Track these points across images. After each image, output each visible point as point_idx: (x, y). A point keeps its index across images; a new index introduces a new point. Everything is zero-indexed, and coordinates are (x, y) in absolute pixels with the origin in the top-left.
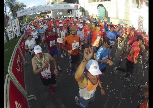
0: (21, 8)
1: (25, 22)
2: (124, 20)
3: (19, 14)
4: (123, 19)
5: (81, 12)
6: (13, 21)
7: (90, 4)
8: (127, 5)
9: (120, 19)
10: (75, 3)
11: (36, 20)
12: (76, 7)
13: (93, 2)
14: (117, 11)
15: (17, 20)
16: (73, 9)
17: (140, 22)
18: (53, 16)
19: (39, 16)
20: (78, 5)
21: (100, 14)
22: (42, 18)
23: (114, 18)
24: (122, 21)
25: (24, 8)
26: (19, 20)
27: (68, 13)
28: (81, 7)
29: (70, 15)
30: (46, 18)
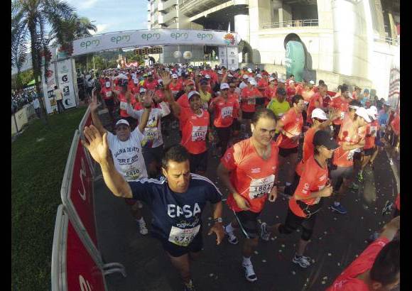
0: (82, 33)
1: (89, 69)
2: (352, 77)
3: (79, 48)
4: (349, 74)
5: (241, 54)
6: (59, 64)
7: (266, 31)
8: (361, 38)
9: (342, 76)
10: (226, 29)
11: (119, 66)
12: (229, 40)
13: (272, 27)
14: (336, 52)
15: (70, 65)
16: (222, 46)
17: (393, 83)
18: (165, 61)
19: (128, 56)
20: (233, 34)
21: (290, 61)
22: (135, 64)
23: (327, 73)
24: (348, 80)
25: (91, 32)
26: (76, 62)
27: (205, 53)
28: (241, 41)
29: (212, 59)
30: (147, 63)
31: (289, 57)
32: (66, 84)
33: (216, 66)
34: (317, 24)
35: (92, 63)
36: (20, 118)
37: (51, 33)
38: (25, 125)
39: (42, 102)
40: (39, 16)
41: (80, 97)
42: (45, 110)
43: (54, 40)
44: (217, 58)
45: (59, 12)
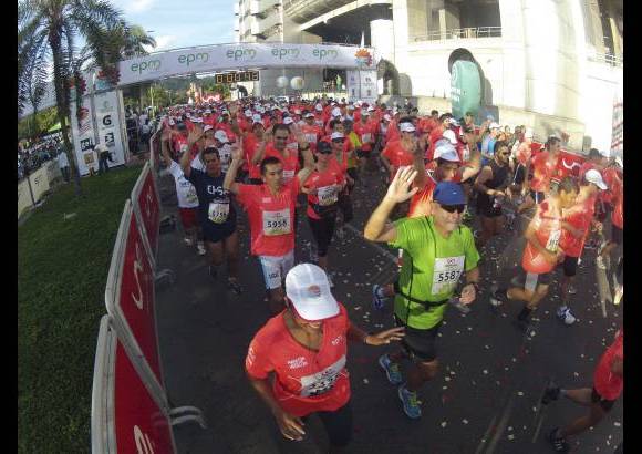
0: (133, 49)
1: (145, 106)
2: (554, 117)
3: (129, 73)
4: (551, 112)
5: (382, 80)
6: (99, 100)
7: (419, 45)
8: (567, 56)
9: (539, 115)
10: (358, 42)
11: (190, 101)
12: (362, 59)
13: (430, 39)
14: (527, 78)
15: (115, 99)
16: (353, 69)
18: (263, 92)
19: (205, 86)
20: (369, 50)
21: (459, 91)
22: (217, 98)
23: (517, 110)
24: (548, 121)
25: (147, 48)
26: (124, 96)
27: (326, 80)
28: (382, 61)
29: (336, 89)
30: (235, 96)
31: (457, 86)
32: (110, 130)
33: (344, 100)
34: (499, 34)
35: (148, 95)
36: (37, 182)
37: (84, 50)
38: (46, 194)
39: (71, 157)
40: (66, 24)
41: (131, 149)
42: (76, 170)
43: (90, 61)
44: (344, 87)
45: (98, 18)
